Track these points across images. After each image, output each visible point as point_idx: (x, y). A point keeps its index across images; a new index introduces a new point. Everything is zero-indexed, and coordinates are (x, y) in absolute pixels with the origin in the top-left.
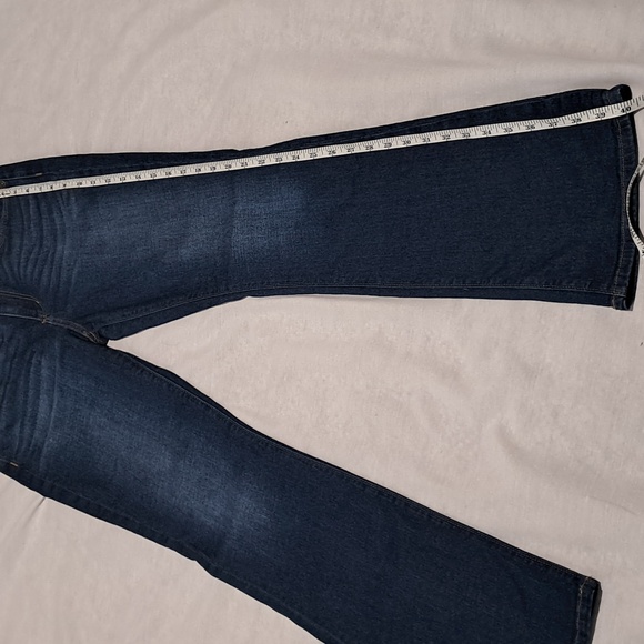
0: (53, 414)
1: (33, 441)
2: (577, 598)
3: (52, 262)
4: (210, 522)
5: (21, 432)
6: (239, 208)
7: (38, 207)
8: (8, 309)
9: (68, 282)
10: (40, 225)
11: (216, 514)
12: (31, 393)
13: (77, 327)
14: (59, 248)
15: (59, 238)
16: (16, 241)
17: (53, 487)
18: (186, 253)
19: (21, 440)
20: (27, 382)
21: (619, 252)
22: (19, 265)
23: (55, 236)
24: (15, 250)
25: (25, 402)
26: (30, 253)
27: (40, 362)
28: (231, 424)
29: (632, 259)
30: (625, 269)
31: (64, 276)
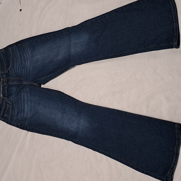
0: (29, 108)
1: (24, 117)
2: (175, 129)
3: (25, 68)
4: (73, 130)
5: (21, 115)
6: (72, 42)
7: (20, 54)
8: (14, 82)
9: (30, 72)
10: (21, 58)
11: (75, 127)
12: (22, 104)
13: (33, 83)
14: (26, 63)
15: (26, 61)
16: (15, 64)
17: (30, 128)
18: (60, 57)
19: (21, 117)
20: (21, 101)
21: (174, 33)
22: (16, 70)
23: (25, 60)
24: (15, 66)
25: (21, 107)
26: (19, 66)
27: (24, 95)
28: (76, 102)
29: (178, 34)
30: (176, 37)
31: (28, 71)
